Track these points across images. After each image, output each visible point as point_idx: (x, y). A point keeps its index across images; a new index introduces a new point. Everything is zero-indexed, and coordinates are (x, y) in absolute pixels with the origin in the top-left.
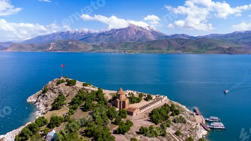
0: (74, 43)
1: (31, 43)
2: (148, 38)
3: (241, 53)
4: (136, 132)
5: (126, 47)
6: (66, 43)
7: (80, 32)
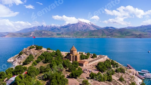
0: (46, 32)
1: (20, 32)
2: (90, 29)
3: (147, 37)
4: (87, 77)
5: (77, 34)
6: (41, 32)
7: (49, 26)
